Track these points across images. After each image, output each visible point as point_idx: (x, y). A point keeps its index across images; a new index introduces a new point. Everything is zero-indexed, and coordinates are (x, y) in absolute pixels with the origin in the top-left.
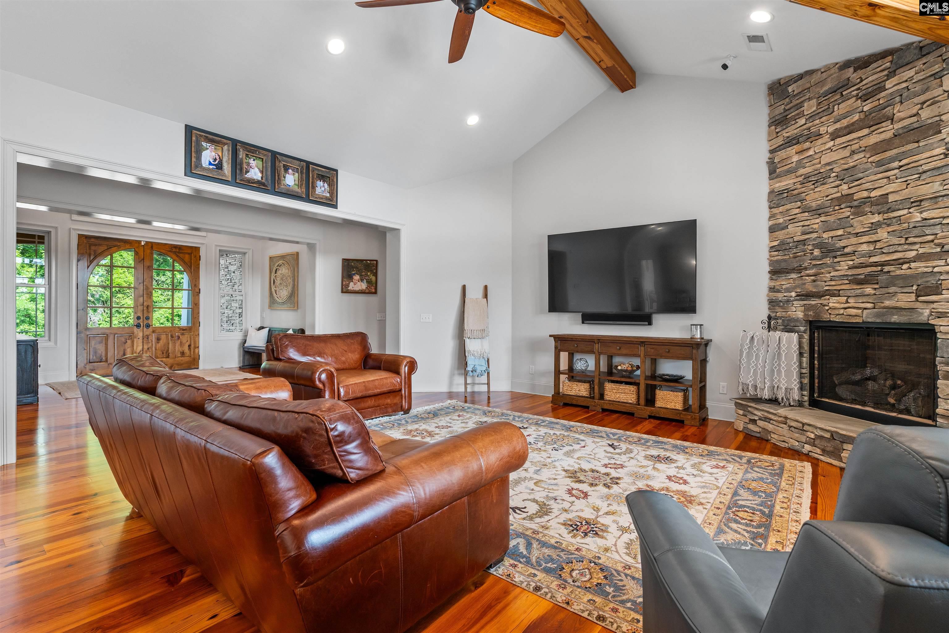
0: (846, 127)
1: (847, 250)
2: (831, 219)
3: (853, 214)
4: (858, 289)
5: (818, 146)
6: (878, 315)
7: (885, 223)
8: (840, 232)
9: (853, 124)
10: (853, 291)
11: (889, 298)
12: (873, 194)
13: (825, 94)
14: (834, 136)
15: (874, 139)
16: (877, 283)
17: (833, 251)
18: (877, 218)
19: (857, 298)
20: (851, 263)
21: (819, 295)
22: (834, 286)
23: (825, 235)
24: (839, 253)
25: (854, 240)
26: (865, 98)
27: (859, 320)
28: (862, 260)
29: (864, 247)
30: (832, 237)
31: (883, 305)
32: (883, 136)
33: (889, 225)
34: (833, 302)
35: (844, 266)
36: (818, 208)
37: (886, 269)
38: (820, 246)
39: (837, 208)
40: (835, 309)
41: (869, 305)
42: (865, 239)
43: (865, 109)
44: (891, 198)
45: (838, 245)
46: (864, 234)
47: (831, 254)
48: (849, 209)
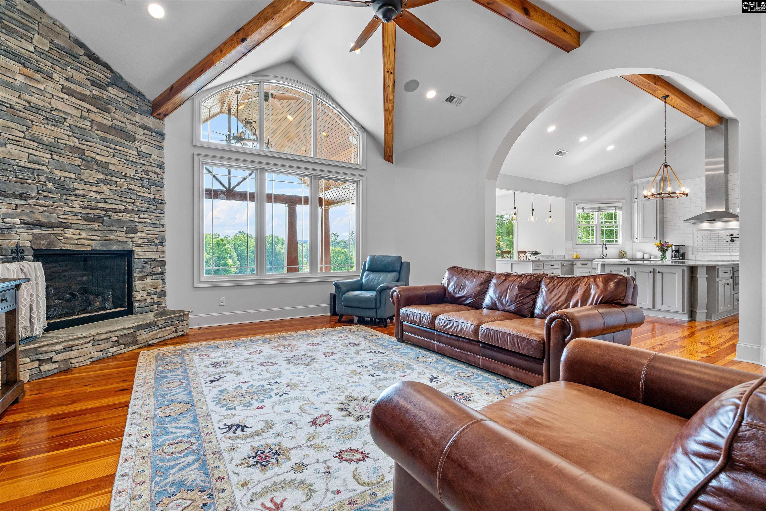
0: (80, 93)
1: (78, 192)
2: (64, 161)
3: (84, 165)
4: (90, 225)
5: (50, 87)
6: (103, 245)
7: (107, 183)
8: (73, 176)
9: (85, 95)
10: (85, 226)
11: (111, 234)
12: (98, 157)
13: (58, 47)
14: (64, 90)
15: (98, 118)
16: (101, 223)
17: (67, 189)
18: (101, 176)
19: (87, 232)
20: (81, 203)
21: (51, 226)
22: (70, 219)
23: (57, 172)
24: (73, 193)
25: (86, 187)
26: (94, 84)
27: (89, 248)
28: (90, 203)
29: (93, 194)
30: (65, 177)
31: (107, 238)
32: (105, 122)
33: (108, 184)
34: (69, 233)
35: (76, 205)
36: (50, 144)
37: (110, 214)
38: (53, 181)
39: (70, 154)
40: (71, 239)
41: (99, 238)
42: (94, 188)
43: (94, 92)
44: (111, 167)
45: (71, 186)
46: (92, 184)
47: (63, 192)
48: (81, 160)
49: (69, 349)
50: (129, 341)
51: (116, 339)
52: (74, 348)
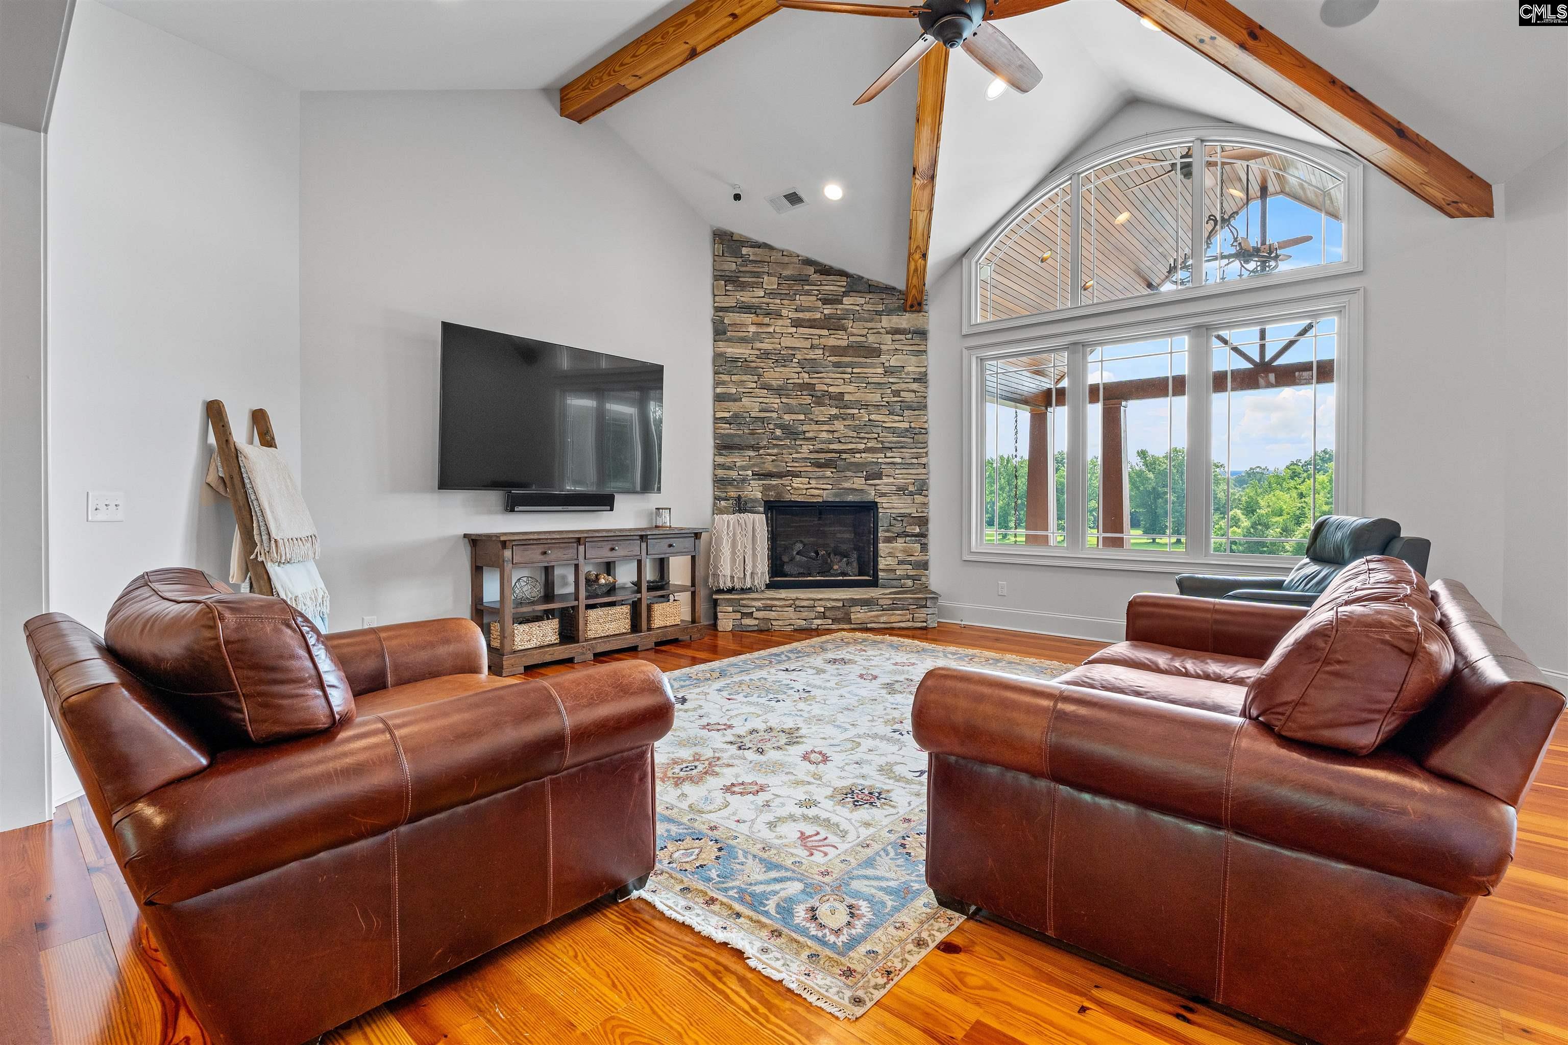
0: (809, 320)
1: (807, 435)
2: (793, 402)
3: (814, 403)
4: (819, 472)
5: (778, 326)
6: (836, 495)
7: (842, 418)
8: (802, 417)
9: (815, 320)
10: (814, 473)
11: (846, 481)
12: (831, 389)
13: (788, 278)
14: (797, 323)
15: (832, 342)
16: (835, 468)
17: (796, 434)
18: (834, 411)
19: (818, 480)
20: (812, 447)
21: (780, 475)
22: (797, 467)
23: (786, 417)
24: (801, 437)
25: (816, 427)
26: (825, 302)
27: (820, 500)
28: (820, 446)
29: (824, 435)
30: (794, 420)
31: (841, 486)
32: (839, 343)
33: (844, 419)
34: (797, 482)
35: (806, 449)
36: (779, 388)
37: (844, 456)
38: (782, 427)
39: (799, 393)
40: (799, 489)
41: (830, 487)
42: (826, 427)
43: (826, 312)
44: (847, 397)
45: (800, 429)
46: (824, 423)
47: (792, 436)
48: (811, 397)
49: (768, 609)
50: (839, 617)
51: (822, 610)
52: (773, 609)
